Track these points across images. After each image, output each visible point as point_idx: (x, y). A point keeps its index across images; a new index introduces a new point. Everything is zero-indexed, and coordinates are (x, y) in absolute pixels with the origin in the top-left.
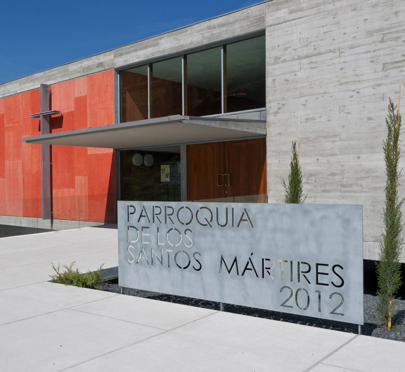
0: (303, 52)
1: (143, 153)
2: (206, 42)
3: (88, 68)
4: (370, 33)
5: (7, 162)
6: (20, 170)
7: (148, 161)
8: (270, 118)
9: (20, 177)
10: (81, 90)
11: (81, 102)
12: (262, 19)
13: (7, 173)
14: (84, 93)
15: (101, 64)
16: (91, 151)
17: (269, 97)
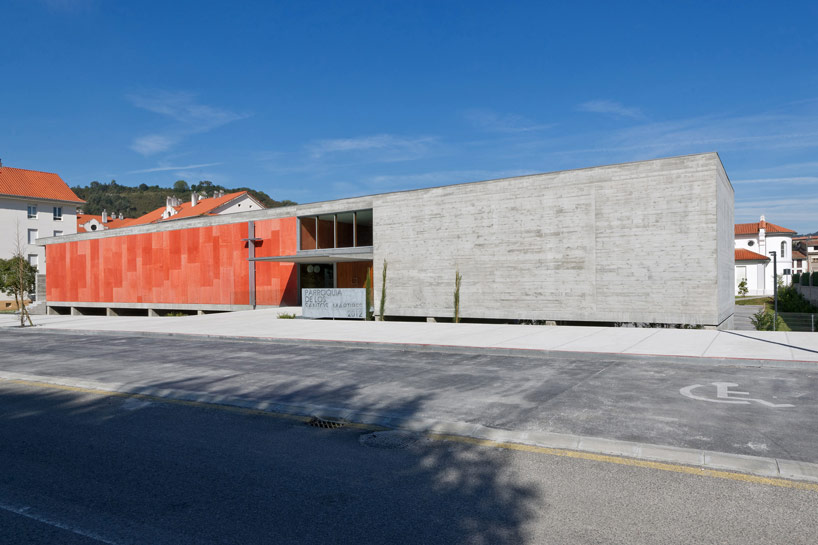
0: (388, 222)
1: (314, 265)
2: (346, 210)
3: (281, 214)
4: (412, 218)
5: (221, 269)
6: (232, 274)
7: (317, 270)
8: (375, 252)
9: (232, 278)
10: (276, 227)
11: (275, 234)
12: (371, 203)
13: (221, 276)
14: (278, 228)
15: (288, 213)
16: (281, 264)
17: (374, 242)
